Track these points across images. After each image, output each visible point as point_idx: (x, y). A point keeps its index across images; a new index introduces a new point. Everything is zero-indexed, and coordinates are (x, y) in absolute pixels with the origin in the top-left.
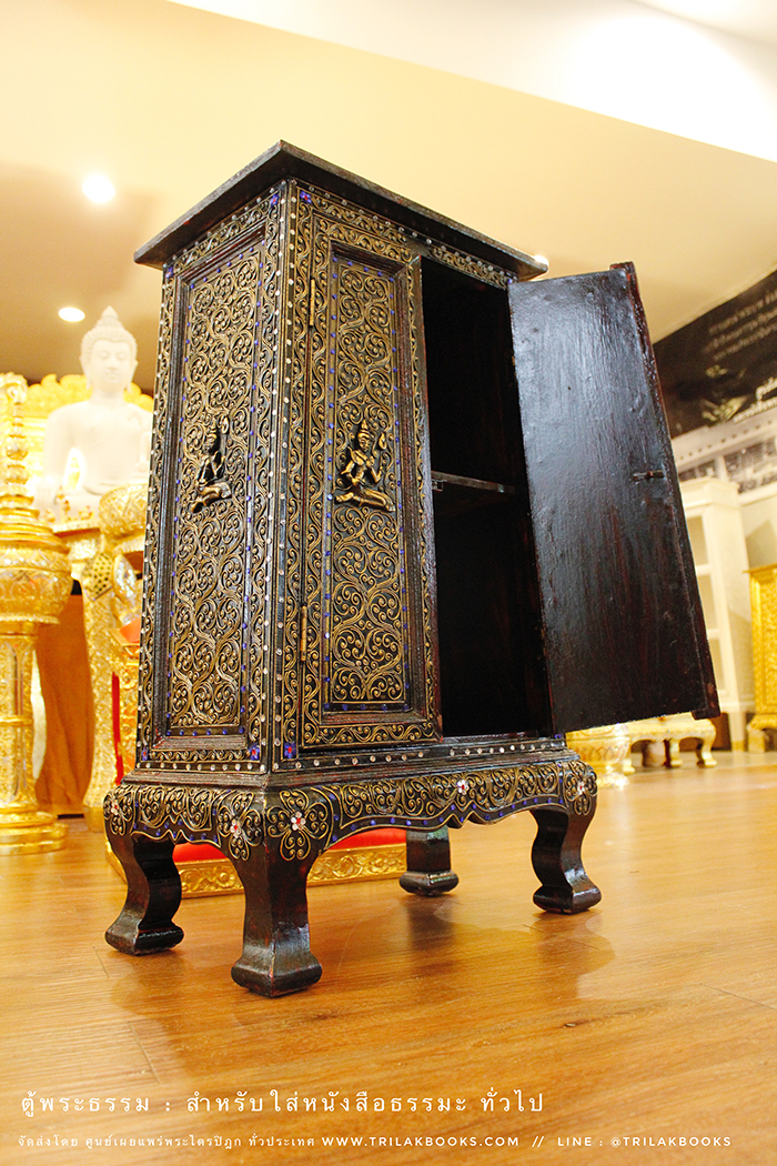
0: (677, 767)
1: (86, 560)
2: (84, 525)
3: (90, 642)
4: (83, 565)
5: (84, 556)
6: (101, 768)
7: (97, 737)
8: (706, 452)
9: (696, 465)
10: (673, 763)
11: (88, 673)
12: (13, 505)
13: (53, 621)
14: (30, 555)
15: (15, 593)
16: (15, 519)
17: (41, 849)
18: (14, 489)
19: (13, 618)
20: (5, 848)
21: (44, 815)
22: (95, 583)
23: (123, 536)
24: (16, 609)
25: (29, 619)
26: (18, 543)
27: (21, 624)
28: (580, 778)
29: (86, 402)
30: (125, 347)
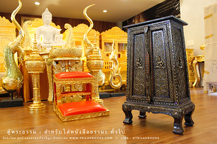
3: (48, 73)
5: (46, 58)
6: (50, 94)
7: (49, 89)
11: (48, 78)
12: (35, 53)
13: (43, 72)
14: (39, 62)
15: (37, 68)
16: (36, 55)
17: (43, 110)
18: (35, 50)
19: (36, 72)
20: (37, 110)
21: (42, 104)
22: (48, 63)
23: (54, 57)
24: (37, 71)
25: (38, 72)
26: (36, 60)
27: (37, 73)
28: (176, 112)
29: (43, 26)
30: (50, 16)
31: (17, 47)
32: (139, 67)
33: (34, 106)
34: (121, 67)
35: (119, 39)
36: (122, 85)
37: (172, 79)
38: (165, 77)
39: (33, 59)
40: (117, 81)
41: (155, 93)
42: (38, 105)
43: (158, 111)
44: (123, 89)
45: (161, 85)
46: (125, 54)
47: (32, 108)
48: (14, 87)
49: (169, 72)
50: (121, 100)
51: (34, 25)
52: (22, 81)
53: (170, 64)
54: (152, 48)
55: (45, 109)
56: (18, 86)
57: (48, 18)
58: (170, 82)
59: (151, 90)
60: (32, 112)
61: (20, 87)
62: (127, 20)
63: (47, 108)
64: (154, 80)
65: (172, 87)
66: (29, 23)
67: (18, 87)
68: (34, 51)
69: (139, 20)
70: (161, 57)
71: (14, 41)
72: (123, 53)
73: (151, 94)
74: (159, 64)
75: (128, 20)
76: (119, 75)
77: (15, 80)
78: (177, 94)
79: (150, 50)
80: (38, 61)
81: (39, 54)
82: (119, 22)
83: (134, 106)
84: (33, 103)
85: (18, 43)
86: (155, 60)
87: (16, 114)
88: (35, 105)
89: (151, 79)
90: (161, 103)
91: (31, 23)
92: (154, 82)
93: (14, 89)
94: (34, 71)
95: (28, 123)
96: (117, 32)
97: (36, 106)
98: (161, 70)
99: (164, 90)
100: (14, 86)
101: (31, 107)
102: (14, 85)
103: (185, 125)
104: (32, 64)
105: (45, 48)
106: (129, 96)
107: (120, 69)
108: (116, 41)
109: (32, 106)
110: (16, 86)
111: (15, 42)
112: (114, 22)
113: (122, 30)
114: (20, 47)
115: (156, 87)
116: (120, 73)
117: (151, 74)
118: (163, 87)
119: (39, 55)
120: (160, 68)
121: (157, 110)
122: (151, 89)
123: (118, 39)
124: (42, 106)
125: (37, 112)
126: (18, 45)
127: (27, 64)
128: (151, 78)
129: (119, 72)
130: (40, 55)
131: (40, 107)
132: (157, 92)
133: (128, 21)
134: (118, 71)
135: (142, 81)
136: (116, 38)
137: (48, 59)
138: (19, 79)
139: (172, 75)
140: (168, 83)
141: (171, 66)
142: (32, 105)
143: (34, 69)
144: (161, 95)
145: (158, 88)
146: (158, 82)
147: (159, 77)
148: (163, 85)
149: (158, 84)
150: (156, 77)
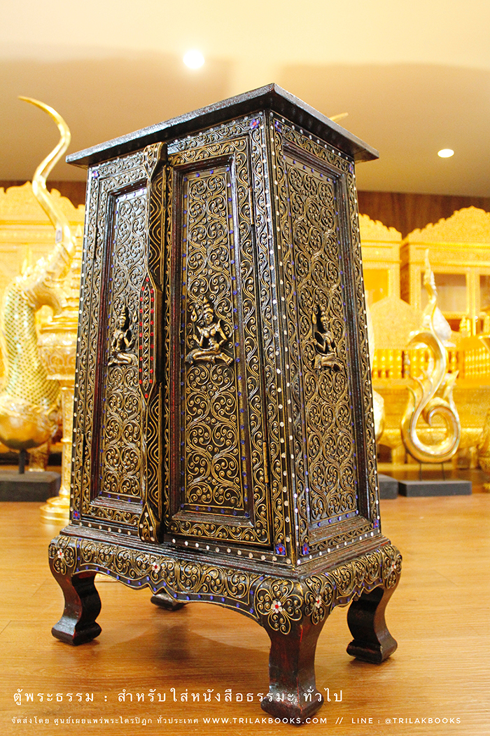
15: (70, 362)
24: (71, 372)
28: (277, 598)
32: (121, 356)
33: (60, 507)
35: (486, 260)
37: (266, 420)
38: (232, 409)
41: (183, 493)
43: (196, 587)
45: (213, 453)
49: (253, 382)
52: (55, 411)
53: (257, 343)
54: (179, 255)
58: (257, 438)
59: (164, 476)
64: (179, 422)
65: (262, 466)
70: (216, 303)
73: (164, 499)
74: (206, 340)
76: (445, 404)
78: (286, 503)
79: (166, 269)
83: (94, 555)
85: (48, 273)
86: (189, 321)
89: (164, 419)
90: (212, 548)
92: (178, 437)
96: (477, 230)
97: (65, 508)
98: (215, 372)
99: (225, 477)
102: (25, 422)
103: (352, 658)
106: (81, 503)
108: (472, 267)
110: (32, 428)
114: (57, 288)
115: (190, 461)
116: (450, 396)
117: (164, 390)
118: (219, 462)
120: (210, 362)
121: (192, 584)
122: (164, 470)
126: (48, 280)
128: (164, 412)
132: (194, 491)
135: (134, 425)
138: (42, 400)
139: (265, 400)
140: (247, 442)
141: (262, 350)
144: (213, 503)
145: (199, 466)
146: (198, 437)
147: (204, 409)
148: (224, 453)
149: (198, 444)
150: (190, 409)
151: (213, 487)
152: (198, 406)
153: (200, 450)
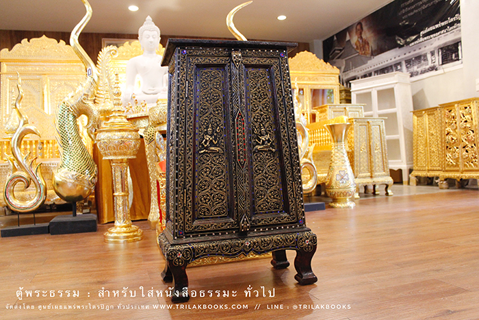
0: (378, 194)
1: (145, 128)
2: (143, 114)
3: (148, 160)
4: (144, 129)
5: (144, 126)
6: (154, 206)
7: (152, 195)
8: (397, 58)
9: (393, 64)
10: (376, 193)
11: (148, 171)
12: (117, 114)
13: (135, 157)
14: (125, 134)
15: (120, 149)
16: (118, 120)
17: (134, 241)
18: (117, 108)
19: (120, 158)
20: (122, 241)
21: (134, 227)
22: (148, 137)
23: (158, 124)
24: (121, 154)
25: (125, 158)
26: (120, 131)
27: (122, 159)
28: (308, 239)
29: (141, 56)
30: (156, 33)
31: (83, 104)
33: (116, 233)
34: (314, 145)
35: (314, 80)
36: (317, 186)
37: (293, 173)
39: (113, 128)
40: (306, 176)
41: (255, 207)
42: (125, 229)
44: (323, 193)
45: (268, 189)
46: (326, 114)
47: (112, 235)
48: (78, 191)
49: (287, 159)
50: (314, 219)
51: (124, 54)
52: (94, 177)
53: (287, 143)
55: (140, 238)
56: (85, 189)
57: (151, 37)
58: (290, 181)
60: (111, 245)
61: (90, 190)
62: (333, 37)
63: (144, 237)
65: (293, 191)
66: (110, 51)
67: (86, 191)
68: (115, 111)
69: (361, 34)
71: (77, 91)
72: (321, 112)
74: (263, 142)
75: (337, 35)
76: (309, 162)
77: (80, 174)
80: (122, 133)
81: (126, 117)
82: (315, 40)
84: (114, 226)
85: (85, 95)
87: (77, 248)
88: (118, 228)
91: (116, 51)
93: (78, 195)
94: (115, 154)
95: (95, 269)
96: (308, 64)
97: (119, 233)
98: (267, 155)
99: (274, 198)
100: (78, 188)
101: (109, 235)
102: (77, 185)
104: (110, 140)
105: (143, 105)
106: (184, 226)
107: (312, 148)
108: (306, 84)
109: (111, 233)
110: (82, 188)
111: (79, 93)
112: (304, 41)
113: (318, 59)
114: (90, 104)
115: (257, 193)
116: (312, 158)
118: (271, 192)
119: (125, 120)
120: (265, 151)
123: (309, 79)
124: (134, 232)
125: (122, 246)
126: (84, 99)
127: (99, 140)
129: (310, 154)
130: (128, 119)
131: (129, 234)
132: (260, 206)
133: (335, 38)
134: (307, 153)
136: (306, 78)
137: (148, 127)
138: (87, 172)
139: (292, 166)
141: (290, 146)
142: (113, 230)
143: (114, 151)
144: (269, 209)
145: (261, 195)
146: (260, 183)
147: (263, 171)
148: (273, 188)
149: (261, 186)
150: (256, 171)
151: (268, 203)
152: (260, 170)
153: (261, 188)
